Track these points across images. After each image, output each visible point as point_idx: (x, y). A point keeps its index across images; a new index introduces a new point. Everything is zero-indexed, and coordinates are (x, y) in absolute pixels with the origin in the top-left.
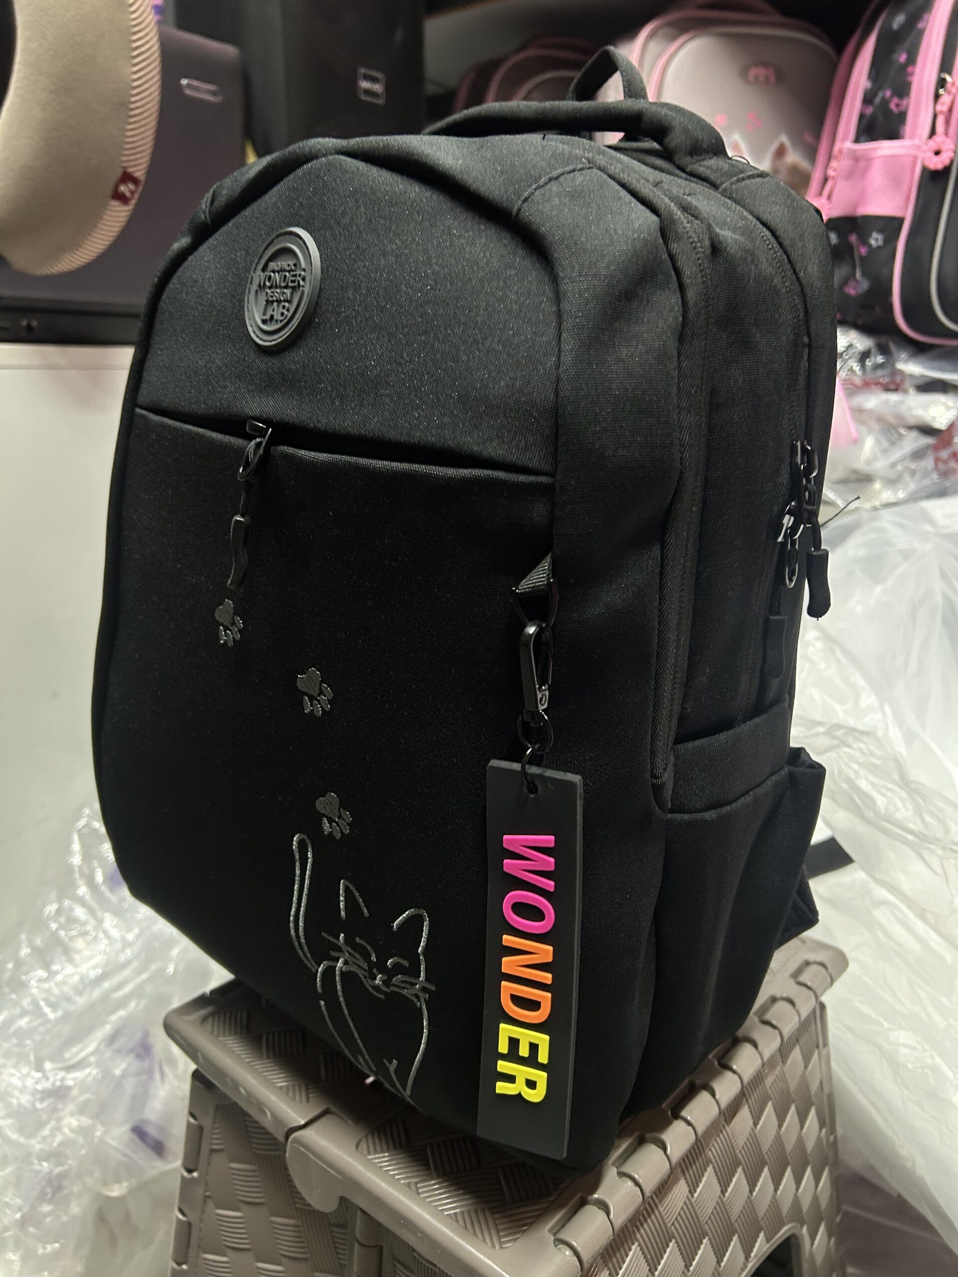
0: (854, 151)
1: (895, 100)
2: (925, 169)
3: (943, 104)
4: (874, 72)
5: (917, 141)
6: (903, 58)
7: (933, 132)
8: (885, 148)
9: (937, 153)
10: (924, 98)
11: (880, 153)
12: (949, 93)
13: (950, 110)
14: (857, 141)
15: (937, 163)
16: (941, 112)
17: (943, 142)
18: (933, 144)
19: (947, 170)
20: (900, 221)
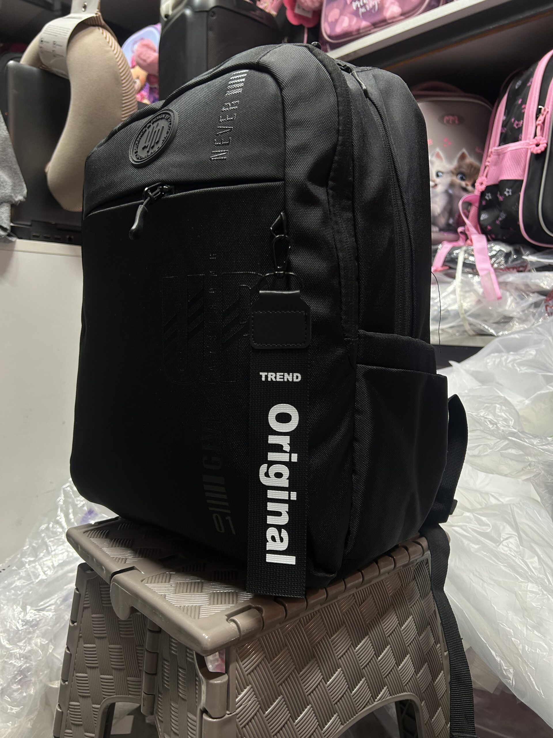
0: (497, 150)
1: (516, 122)
2: (532, 154)
3: (540, 120)
4: (507, 111)
5: (528, 141)
6: (520, 101)
7: (535, 135)
8: (512, 146)
9: (537, 145)
10: (530, 120)
11: (509, 149)
12: (543, 115)
13: (544, 123)
14: (499, 145)
15: (538, 150)
16: (539, 125)
17: (540, 140)
18: (535, 142)
19: (544, 153)
20: (522, 181)
